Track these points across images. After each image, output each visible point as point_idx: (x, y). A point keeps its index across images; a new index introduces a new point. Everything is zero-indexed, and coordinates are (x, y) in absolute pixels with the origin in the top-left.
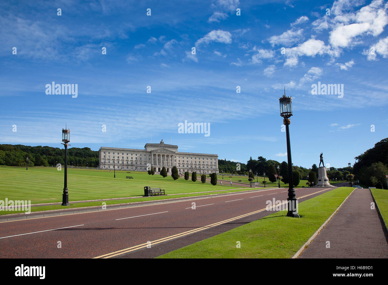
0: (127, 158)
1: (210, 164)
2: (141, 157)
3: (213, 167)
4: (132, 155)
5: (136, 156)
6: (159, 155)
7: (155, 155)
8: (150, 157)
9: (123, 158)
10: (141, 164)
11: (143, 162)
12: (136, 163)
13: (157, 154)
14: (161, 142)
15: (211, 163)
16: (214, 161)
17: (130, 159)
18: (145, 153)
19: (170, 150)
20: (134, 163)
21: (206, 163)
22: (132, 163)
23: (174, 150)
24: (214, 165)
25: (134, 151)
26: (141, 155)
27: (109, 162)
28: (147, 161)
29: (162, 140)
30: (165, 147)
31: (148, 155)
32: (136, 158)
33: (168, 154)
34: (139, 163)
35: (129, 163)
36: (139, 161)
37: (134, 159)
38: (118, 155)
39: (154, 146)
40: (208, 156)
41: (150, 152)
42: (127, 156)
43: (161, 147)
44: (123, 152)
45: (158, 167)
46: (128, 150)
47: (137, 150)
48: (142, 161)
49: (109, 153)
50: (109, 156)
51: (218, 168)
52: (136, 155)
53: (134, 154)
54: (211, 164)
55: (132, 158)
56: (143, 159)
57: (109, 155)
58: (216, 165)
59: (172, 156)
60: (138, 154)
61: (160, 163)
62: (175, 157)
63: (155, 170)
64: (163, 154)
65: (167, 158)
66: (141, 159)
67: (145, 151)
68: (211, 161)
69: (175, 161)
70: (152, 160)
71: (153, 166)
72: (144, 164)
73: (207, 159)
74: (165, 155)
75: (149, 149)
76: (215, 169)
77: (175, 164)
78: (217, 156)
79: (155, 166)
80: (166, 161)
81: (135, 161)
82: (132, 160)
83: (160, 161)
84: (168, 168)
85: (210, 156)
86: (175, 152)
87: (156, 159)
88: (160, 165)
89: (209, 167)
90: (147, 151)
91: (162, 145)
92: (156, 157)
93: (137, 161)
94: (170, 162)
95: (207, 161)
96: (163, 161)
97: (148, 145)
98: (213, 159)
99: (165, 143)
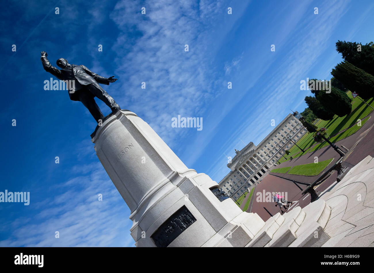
1: (292, 128)
2: (233, 181)
3: (298, 127)
4: (225, 186)
6: (244, 166)
7: (241, 169)
8: (240, 174)
11: (238, 183)
12: (234, 190)
13: (242, 167)
14: (237, 153)
15: (292, 126)
16: (293, 122)
18: (233, 175)
19: (248, 152)
20: (233, 191)
21: (288, 132)
22: (231, 193)
23: (251, 149)
24: (297, 125)
25: (223, 182)
26: (231, 179)
28: (240, 180)
29: (236, 150)
30: (243, 153)
31: (236, 174)
32: (231, 185)
33: (250, 157)
34: (236, 188)
36: (235, 186)
37: (230, 188)
40: (284, 123)
41: (236, 170)
43: (240, 156)
45: (252, 177)
47: (225, 178)
48: (237, 184)
51: (302, 124)
52: (228, 183)
53: (225, 184)
54: (294, 127)
55: (227, 189)
56: (236, 181)
58: (298, 123)
59: (255, 156)
60: (229, 181)
61: (251, 171)
62: (259, 153)
63: (253, 182)
64: (246, 161)
65: (253, 161)
66: (235, 183)
67: (231, 173)
68: (291, 124)
69: (262, 156)
70: (243, 176)
71: (248, 180)
72: (241, 184)
73: (286, 126)
74: (248, 160)
75: (233, 168)
76: (301, 128)
77: (264, 159)
78: (291, 115)
79: (249, 178)
80: (254, 165)
81: (232, 188)
82: (229, 190)
83: (250, 169)
84: (261, 169)
85: (286, 121)
86: (254, 150)
87: (245, 171)
88: (253, 172)
89: (295, 131)
90: (233, 171)
91: (240, 155)
92: (244, 170)
93: (233, 187)
94: (258, 161)
95: (287, 128)
96: (252, 167)
97: (229, 166)
98: (291, 121)
99: (239, 151)
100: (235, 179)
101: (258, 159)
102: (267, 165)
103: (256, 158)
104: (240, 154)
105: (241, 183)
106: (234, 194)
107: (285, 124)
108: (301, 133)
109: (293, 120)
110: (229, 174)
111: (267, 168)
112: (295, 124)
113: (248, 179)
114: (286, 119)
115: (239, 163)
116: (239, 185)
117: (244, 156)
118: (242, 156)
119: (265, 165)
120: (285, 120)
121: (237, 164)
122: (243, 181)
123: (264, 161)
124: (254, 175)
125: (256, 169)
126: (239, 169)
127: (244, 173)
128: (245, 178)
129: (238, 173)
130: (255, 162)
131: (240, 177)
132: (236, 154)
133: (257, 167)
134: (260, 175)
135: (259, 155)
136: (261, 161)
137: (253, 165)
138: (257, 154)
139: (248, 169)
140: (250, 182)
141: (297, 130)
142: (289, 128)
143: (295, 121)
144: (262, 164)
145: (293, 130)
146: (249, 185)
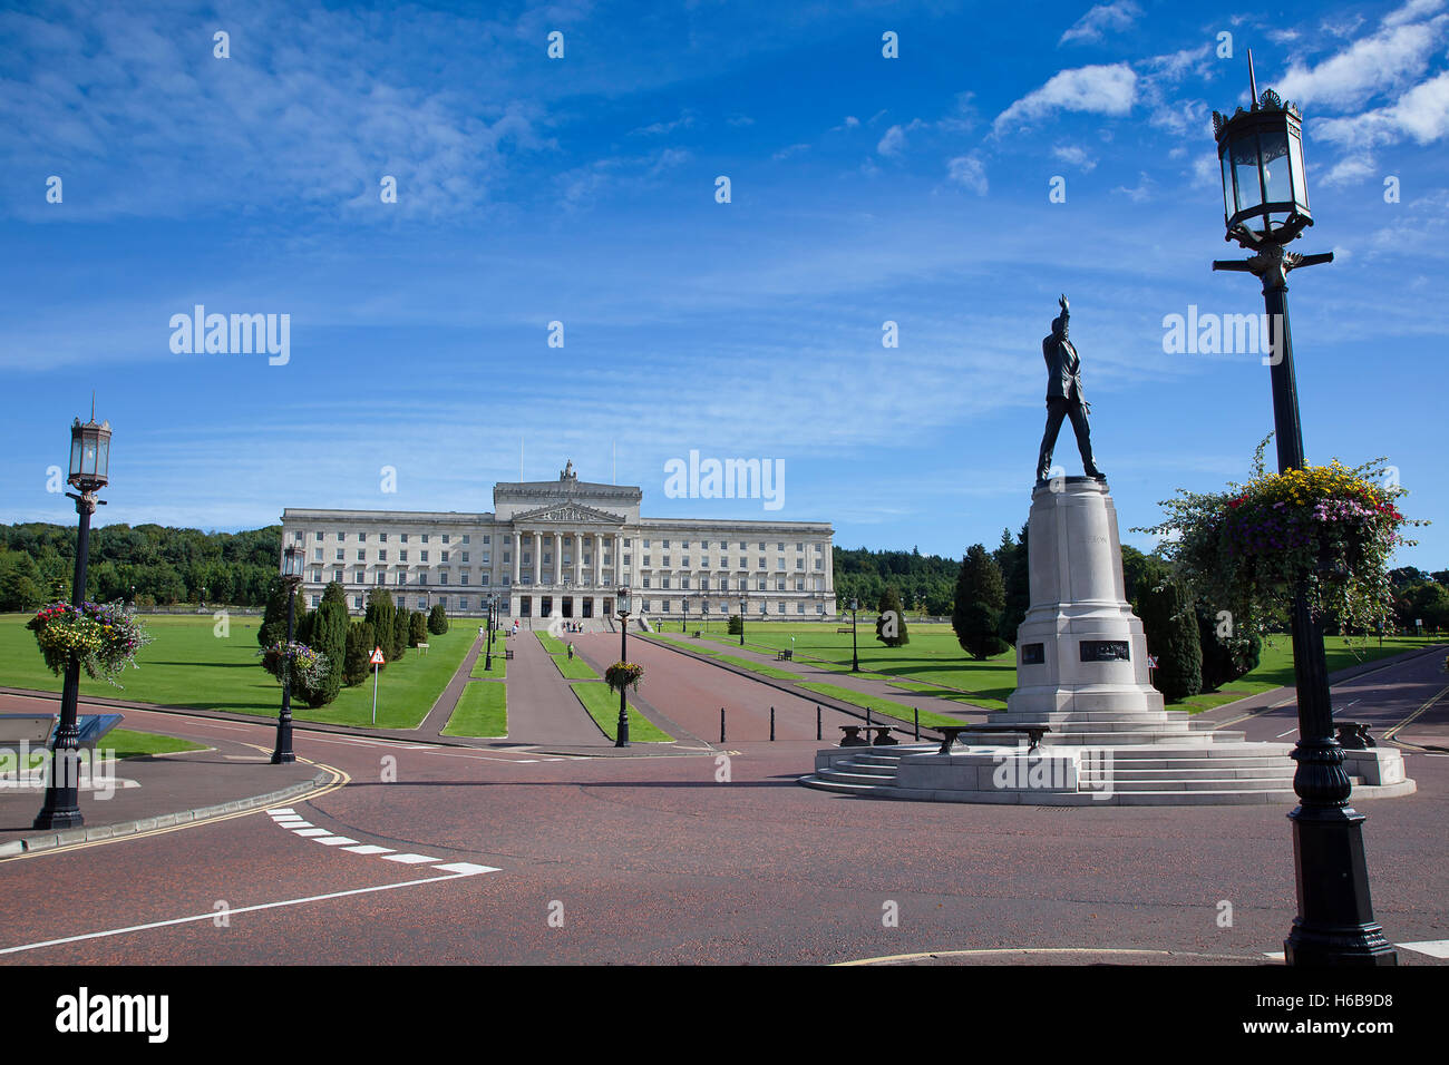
0: (404, 556)
1: (791, 568)
2: (467, 547)
3: (810, 584)
4: (425, 539)
5: (446, 547)
6: (548, 539)
7: (527, 538)
8: (507, 547)
9: (383, 554)
10: (465, 579)
11: (475, 570)
12: (444, 578)
13: (539, 532)
14: (566, 477)
15: (800, 563)
16: (811, 553)
17: (414, 560)
18: (484, 531)
19: (603, 509)
20: (434, 578)
21: (772, 568)
22: (424, 577)
23: (619, 511)
24: (815, 575)
25: (434, 523)
26: (466, 539)
27: (318, 579)
28: (492, 570)
29: (569, 465)
30: (582, 496)
31: (497, 540)
32: (445, 555)
33: (589, 529)
34: (455, 577)
35: (410, 578)
36: (455, 569)
37: (435, 561)
38: (362, 545)
39: (530, 495)
40: (785, 531)
41: (511, 524)
42: (404, 546)
43: (563, 496)
44: (382, 528)
45: (537, 591)
46: (410, 517)
47: (449, 516)
48: (470, 568)
49: (320, 537)
50: (320, 551)
51: (830, 587)
52: (446, 540)
53: (434, 534)
54: (797, 570)
55: (425, 556)
56: (476, 560)
57: (320, 544)
58: (820, 572)
59: (608, 541)
60: (454, 535)
61: (553, 571)
62: (627, 543)
63: (526, 608)
64: (569, 529)
65: (589, 549)
66: (466, 559)
67: (487, 520)
68: (800, 555)
69: (627, 559)
70: (514, 562)
71: (518, 591)
72: (480, 582)
73: (781, 547)
74: (579, 533)
75: (506, 511)
76: (816, 595)
77: (627, 576)
78: (827, 529)
79: (525, 588)
80: (581, 565)
81: (439, 567)
82: (425, 563)
83: (555, 565)
84: (587, 595)
85: (796, 531)
86: (624, 519)
87: (534, 555)
88: (553, 582)
89: (789, 586)
90: (497, 518)
91: (567, 489)
92: (534, 548)
93: (449, 567)
94: (602, 565)
95: (781, 554)
96: (565, 564)
97: (502, 493)
98: (811, 548)
99: (579, 478)
100: (477, 550)
101: (607, 559)
103: (605, 548)
104: (572, 490)
105: (485, 580)
106: (433, 592)
107: (783, 538)
108: (801, 608)
109: (818, 549)
110: (475, 517)
111: (608, 609)
112: (811, 568)
113: (519, 588)
114: (802, 526)
115: (539, 513)
116: (475, 578)
117: (576, 508)
118: (575, 505)
119: (610, 596)
120: (798, 526)
121: (531, 512)
122: (496, 578)
123: (622, 581)
125: (575, 583)
126: (523, 532)
127: (528, 558)
128: (514, 575)
129: (508, 540)
130: (588, 559)
131: (498, 559)
132: (559, 479)
133: (581, 579)
135: (623, 551)
136: (611, 574)
137: (575, 561)
138: (621, 541)
139: (547, 558)
140: (516, 603)
141: (801, 587)
142: (782, 560)
143: (819, 557)
144: (607, 584)
145: (790, 578)
146: (506, 607)
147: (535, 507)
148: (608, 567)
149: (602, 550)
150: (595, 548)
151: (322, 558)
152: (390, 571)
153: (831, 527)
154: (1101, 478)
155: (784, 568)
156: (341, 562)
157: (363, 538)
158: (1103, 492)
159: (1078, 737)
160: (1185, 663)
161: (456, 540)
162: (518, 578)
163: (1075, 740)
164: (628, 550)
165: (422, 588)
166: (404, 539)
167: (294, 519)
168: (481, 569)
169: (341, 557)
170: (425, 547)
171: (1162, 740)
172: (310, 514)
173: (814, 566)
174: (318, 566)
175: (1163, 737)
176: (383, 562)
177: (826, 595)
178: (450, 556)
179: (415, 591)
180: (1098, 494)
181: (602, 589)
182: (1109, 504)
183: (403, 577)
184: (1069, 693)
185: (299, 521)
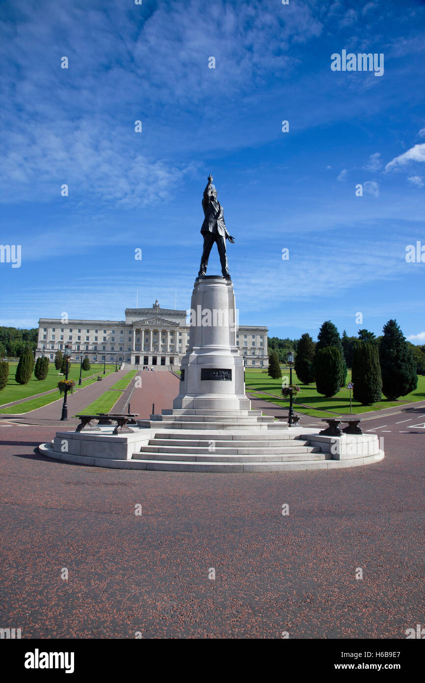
0: (88, 338)
1: (250, 346)
2: (114, 335)
3: (258, 352)
4: (97, 332)
5: (105, 335)
6: (147, 332)
7: (138, 332)
8: (130, 335)
9: (79, 338)
10: (113, 349)
11: (117, 344)
12: (104, 348)
13: (143, 329)
14: (155, 306)
15: (253, 344)
16: (258, 339)
17: (92, 340)
18: (121, 328)
19: (170, 320)
20: (100, 348)
21: (242, 345)
22: (96, 347)
23: (177, 321)
24: (260, 349)
25: (100, 325)
26: (114, 332)
27: (53, 347)
28: (124, 344)
29: (156, 301)
30: (162, 314)
31: (126, 332)
32: (105, 338)
33: (164, 328)
34: (109, 348)
35: (90, 348)
36: (108, 344)
37: (100, 341)
38: (71, 334)
39: (140, 313)
40: (247, 330)
41: (132, 326)
42: (88, 334)
43: (152, 314)
44: (79, 327)
45: (142, 354)
46: (90, 322)
47: (107, 322)
48: (115, 344)
49: (54, 330)
50: (54, 336)
51: (266, 353)
52: (105, 332)
53: (100, 330)
54: (253, 347)
55: (96, 338)
56: (117, 341)
57: (54, 333)
58: (262, 347)
59: (172, 333)
60: (108, 330)
61: (149, 346)
62: (180, 334)
63: (137, 361)
64: (155, 328)
65: (164, 337)
66: (113, 340)
67: (122, 324)
68: (254, 340)
69: (180, 341)
70: (133, 341)
71: (134, 354)
72: (119, 349)
73: (246, 337)
74: (160, 330)
75: (130, 320)
76: (260, 357)
77: (180, 348)
78: (265, 329)
79: (136, 352)
80: (161, 343)
81: (102, 343)
82: (96, 342)
83: (150, 343)
84: (163, 356)
85: (252, 330)
86: (179, 324)
87: (141, 339)
88: (149, 350)
89: (249, 353)
90: (126, 323)
91: (155, 312)
92: (141, 336)
93: (106, 343)
94: (169, 343)
95: (245, 340)
96: (154, 343)
97: (129, 313)
98: (258, 337)
99: (160, 307)
100: (118, 336)
101: (172, 341)
102: (175, 358)
103: (171, 336)
104: (158, 312)
105: (121, 349)
106: (98, 354)
107: (246, 333)
108: (253, 363)
109: (261, 338)
110: (117, 323)
111: (172, 362)
112: (258, 345)
113: (135, 352)
114: (255, 328)
115: (143, 321)
116: (117, 348)
117: (159, 319)
118: (157, 318)
119: (173, 356)
120: (253, 328)
121: (140, 321)
122: (125, 348)
123: (178, 350)
124: (147, 354)
125: (158, 350)
126: (137, 329)
127: (138, 340)
128: (132, 347)
129: (131, 332)
130: (164, 341)
131: (126, 340)
132: (152, 307)
133: (160, 349)
134: (155, 362)
135: (178, 337)
136: (173, 347)
137: (158, 342)
138: (178, 334)
139: (147, 340)
140: (133, 359)
141: (254, 354)
142: (246, 342)
143: (262, 341)
144: (171, 351)
145: (249, 350)
146: (129, 360)
147: (142, 319)
148: (172, 344)
149: (169, 337)
150: (167, 337)
151: (54, 339)
152: (82, 345)
153: (267, 329)
154: (227, 276)
155: (247, 345)
156: (62, 341)
157: (71, 331)
158: (228, 285)
159: (179, 424)
160: (373, 387)
161: (109, 332)
162: (134, 348)
163: (177, 426)
164: (180, 337)
165: (95, 352)
166: (88, 331)
167: (43, 323)
168: (119, 344)
169: (62, 339)
170: (96, 335)
171: (228, 428)
172: (50, 321)
173: (259, 345)
174: (52, 342)
175: (229, 426)
176: (79, 341)
177: (264, 357)
178: (107, 339)
179: (92, 353)
180: (225, 286)
181: (169, 353)
182: (230, 291)
183: (87, 347)
184: (191, 398)
185: (45, 324)
